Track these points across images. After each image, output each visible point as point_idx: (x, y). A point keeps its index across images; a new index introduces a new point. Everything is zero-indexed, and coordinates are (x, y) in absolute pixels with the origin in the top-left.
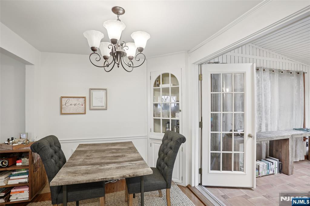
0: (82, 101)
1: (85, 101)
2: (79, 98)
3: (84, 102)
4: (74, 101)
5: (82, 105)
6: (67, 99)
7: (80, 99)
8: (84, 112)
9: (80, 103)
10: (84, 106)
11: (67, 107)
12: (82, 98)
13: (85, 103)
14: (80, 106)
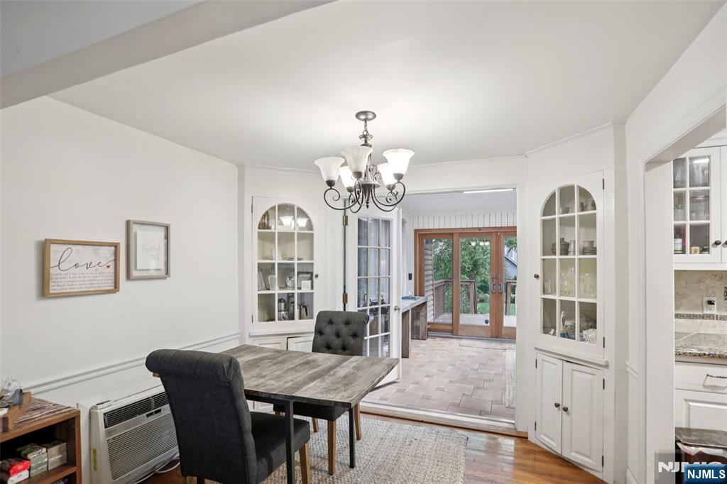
0: (108, 255)
1: (116, 254)
2: (98, 247)
3: (113, 258)
4: (86, 254)
5: (108, 267)
6: (64, 247)
7: (103, 247)
8: (112, 288)
9: (104, 262)
10: (112, 270)
11: (63, 273)
12: (108, 248)
13: (116, 261)
14: (100, 269)
